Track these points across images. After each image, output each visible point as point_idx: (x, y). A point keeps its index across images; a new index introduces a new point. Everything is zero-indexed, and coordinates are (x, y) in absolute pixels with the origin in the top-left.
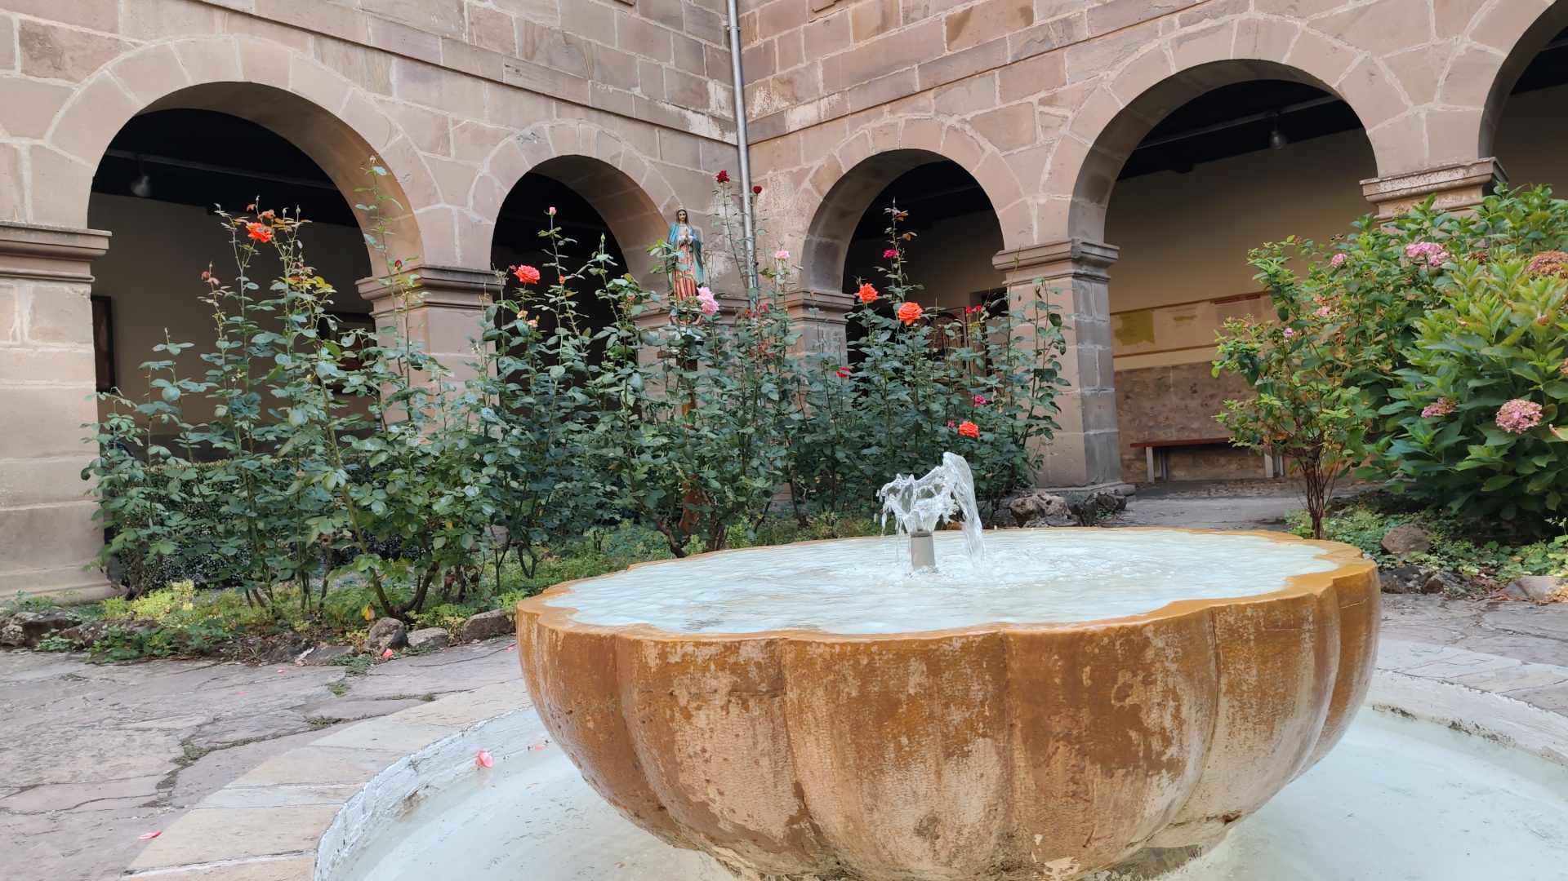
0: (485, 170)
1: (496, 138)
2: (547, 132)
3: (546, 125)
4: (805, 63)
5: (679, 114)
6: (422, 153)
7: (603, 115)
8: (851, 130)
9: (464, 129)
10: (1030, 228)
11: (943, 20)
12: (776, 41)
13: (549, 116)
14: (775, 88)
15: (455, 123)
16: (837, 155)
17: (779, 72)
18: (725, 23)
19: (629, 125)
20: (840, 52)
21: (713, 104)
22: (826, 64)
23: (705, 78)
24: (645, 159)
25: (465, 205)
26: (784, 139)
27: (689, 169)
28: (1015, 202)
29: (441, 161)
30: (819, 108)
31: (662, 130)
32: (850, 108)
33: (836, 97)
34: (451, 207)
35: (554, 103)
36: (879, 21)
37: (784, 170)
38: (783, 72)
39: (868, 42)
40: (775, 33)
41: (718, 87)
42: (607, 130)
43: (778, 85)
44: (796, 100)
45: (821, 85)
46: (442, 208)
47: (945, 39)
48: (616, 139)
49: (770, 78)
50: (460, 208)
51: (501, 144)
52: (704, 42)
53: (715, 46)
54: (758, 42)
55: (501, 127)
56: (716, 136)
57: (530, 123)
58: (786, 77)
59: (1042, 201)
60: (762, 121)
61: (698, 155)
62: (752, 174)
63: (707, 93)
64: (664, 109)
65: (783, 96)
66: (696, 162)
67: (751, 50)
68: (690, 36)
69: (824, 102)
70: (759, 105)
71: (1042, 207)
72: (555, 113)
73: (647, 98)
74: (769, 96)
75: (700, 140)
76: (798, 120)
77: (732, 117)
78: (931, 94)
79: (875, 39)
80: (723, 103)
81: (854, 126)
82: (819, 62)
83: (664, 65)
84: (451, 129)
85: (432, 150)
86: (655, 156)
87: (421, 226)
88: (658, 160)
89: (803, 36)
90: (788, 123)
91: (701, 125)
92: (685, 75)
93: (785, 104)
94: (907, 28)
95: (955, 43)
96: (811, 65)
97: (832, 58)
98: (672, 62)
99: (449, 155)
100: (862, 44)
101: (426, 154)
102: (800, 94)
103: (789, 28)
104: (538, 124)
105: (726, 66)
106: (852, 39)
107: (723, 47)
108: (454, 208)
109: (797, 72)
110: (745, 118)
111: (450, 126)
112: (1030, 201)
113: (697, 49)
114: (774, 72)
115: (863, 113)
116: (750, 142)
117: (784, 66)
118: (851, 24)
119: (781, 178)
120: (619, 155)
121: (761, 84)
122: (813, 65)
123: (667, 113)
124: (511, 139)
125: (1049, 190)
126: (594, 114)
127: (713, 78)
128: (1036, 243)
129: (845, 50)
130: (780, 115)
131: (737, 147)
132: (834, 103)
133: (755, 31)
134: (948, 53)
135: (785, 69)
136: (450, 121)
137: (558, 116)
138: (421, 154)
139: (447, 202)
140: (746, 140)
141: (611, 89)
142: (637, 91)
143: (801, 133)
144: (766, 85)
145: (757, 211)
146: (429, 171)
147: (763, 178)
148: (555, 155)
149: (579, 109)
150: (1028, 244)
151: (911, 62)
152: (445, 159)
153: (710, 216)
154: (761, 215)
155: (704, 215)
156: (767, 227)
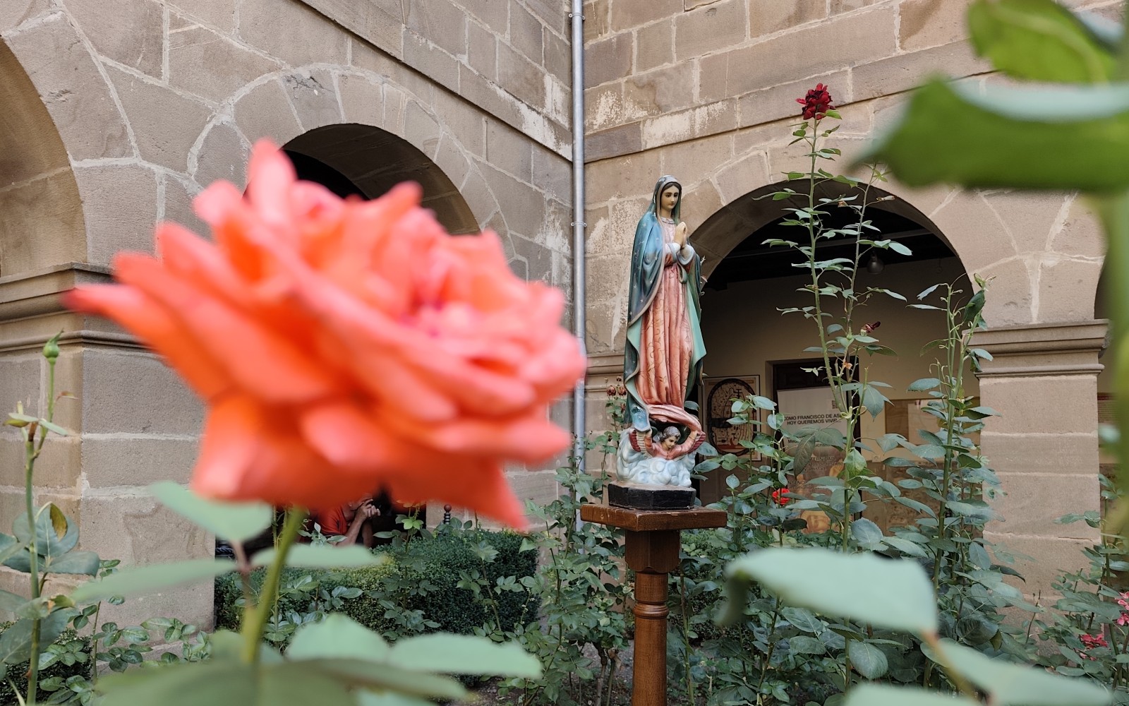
0: (226, 117)
1: (250, 69)
2: (336, 82)
3: (335, 71)
4: (676, 62)
5: (512, 105)
6: (102, 58)
7: (418, 80)
8: (738, 151)
9: (191, 38)
10: (1027, 300)
11: (897, 8)
12: (635, 34)
13: (340, 58)
14: (628, 93)
15: (176, 23)
16: (714, 181)
17: (635, 73)
18: (566, 9)
19: (451, 103)
20: (728, 49)
21: (548, 102)
22: (706, 64)
23: (542, 69)
24: (468, 156)
25: (183, 169)
26: (637, 158)
27: (518, 180)
28: (1002, 261)
29: (141, 82)
30: (692, 120)
31: (490, 121)
32: (739, 121)
33: (719, 106)
34: (154, 167)
35: (349, 42)
36: (792, 9)
37: (633, 198)
38: (642, 73)
39: (774, 36)
40: (634, 23)
41: (555, 85)
42: (421, 102)
43: (633, 89)
44: (659, 109)
45: (696, 91)
46: (134, 167)
47: (896, 32)
48: (433, 117)
49: (622, 80)
50: (172, 173)
51: (257, 82)
52: (544, 24)
53: (555, 33)
54: (609, 35)
55: (262, 54)
56: (550, 144)
57: (309, 61)
58: (645, 80)
59: (1050, 263)
60: (607, 134)
61: (529, 165)
62: (588, 200)
63: (544, 89)
64: (495, 92)
65: (640, 104)
66: (527, 172)
67: (598, 46)
68: (529, 10)
69: (701, 114)
70: (604, 113)
71: (1049, 272)
72: (349, 56)
73: (477, 74)
74: (619, 103)
75: (533, 146)
76: (659, 134)
77: (567, 125)
78: (870, 106)
79: (784, 32)
80: (559, 106)
81: (742, 146)
82: (696, 61)
83: (498, 37)
84: (167, 32)
85: (122, 57)
86: (480, 153)
87: (84, 192)
88: (483, 159)
89: (674, 29)
90: (645, 137)
91: (535, 126)
92: (521, 58)
93: (642, 114)
94: (835, 18)
95: (914, 39)
96: (684, 65)
97: (715, 58)
98: (508, 36)
99: (158, 75)
100: (763, 39)
101: (111, 63)
102: (663, 101)
103: (655, 17)
104: (321, 66)
105: (566, 61)
106: (748, 33)
107: (563, 37)
108: (160, 171)
109: (663, 73)
110: (584, 129)
111: (166, 26)
112: (1028, 260)
113: (536, 29)
114: (629, 73)
115: (758, 129)
116: (589, 158)
117: (643, 65)
118: (748, 13)
119: (628, 207)
120: (435, 141)
121: (608, 88)
122: (687, 65)
123: (499, 99)
124: (274, 77)
125: (1062, 246)
126: (406, 75)
127: (551, 71)
128: (1035, 321)
129: (737, 47)
130: (634, 127)
131: (571, 164)
132: (716, 115)
133: (605, 21)
134: (902, 52)
135: (645, 69)
136: (166, 16)
137: (354, 62)
138: (99, 59)
139: (145, 156)
140: (584, 156)
141: (431, 45)
142: (464, 59)
143: (662, 152)
144: (616, 89)
145: (591, 246)
146: (114, 95)
147: (602, 205)
148: (344, 120)
149: (385, 62)
150: (1022, 321)
151: (841, 63)
152: (150, 80)
153: (538, 245)
154: (596, 252)
155: (532, 243)
156: (604, 267)
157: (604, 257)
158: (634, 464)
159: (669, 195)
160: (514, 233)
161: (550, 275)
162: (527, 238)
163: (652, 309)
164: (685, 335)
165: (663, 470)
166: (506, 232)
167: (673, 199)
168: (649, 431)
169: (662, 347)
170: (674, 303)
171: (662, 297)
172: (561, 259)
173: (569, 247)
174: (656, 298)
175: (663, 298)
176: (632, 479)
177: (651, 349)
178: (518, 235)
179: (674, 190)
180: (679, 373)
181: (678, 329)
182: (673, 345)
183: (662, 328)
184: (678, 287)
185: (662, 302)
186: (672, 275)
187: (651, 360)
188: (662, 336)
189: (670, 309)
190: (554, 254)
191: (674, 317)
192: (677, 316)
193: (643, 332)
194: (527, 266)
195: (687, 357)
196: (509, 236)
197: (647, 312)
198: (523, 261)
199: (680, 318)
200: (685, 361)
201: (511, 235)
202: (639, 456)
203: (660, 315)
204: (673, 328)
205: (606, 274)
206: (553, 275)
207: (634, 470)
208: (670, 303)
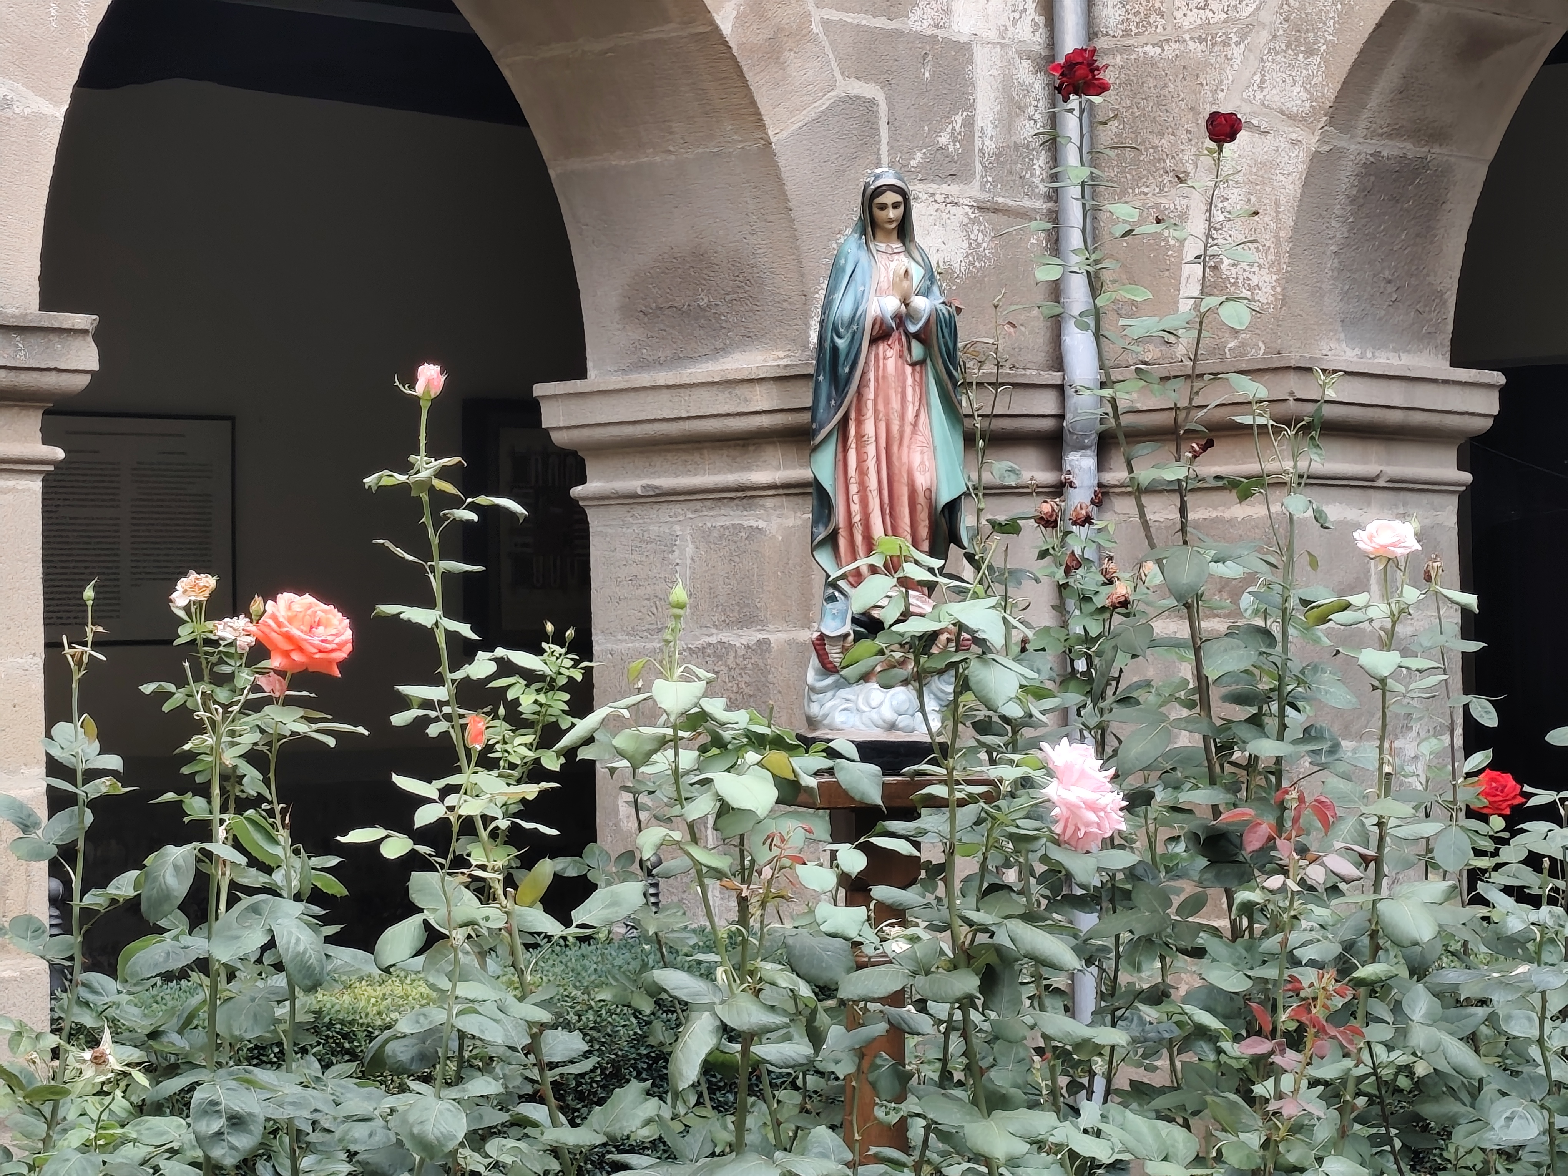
153: (922, 36)
154: (1127, 33)
155: (898, 34)
156: (1151, 82)
157: (1153, 51)
158: (829, 694)
159: (883, 207)
160: (833, 15)
161: (969, 123)
162: (881, 22)
163: (853, 415)
164: (917, 459)
165: (881, 704)
166: (806, 17)
167: (892, 213)
168: (848, 635)
169: (873, 484)
170: (895, 404)
171: (870, 393)
172: (1010, 62)
173: (1041, 20)
174: (859, 394)
175: (872, 396)
176: (825, 722)
177: (854, 488)
178: (851, 18)
179: (890, 198)
180: (909, 530)
181: (905, 449)
182: (896, 478)
183: (871, 450)
184: (904, 373)
185: (870, 404)
186: (890, 353)
187: (856, 508)
188: (871, 464)
189: (887, 415)
190: (980, 56)
191: (895, 428)
192: (902, 426)
193: (840, 456)
194: (883, 108)
195: (921, 500)
196: (816, 28)
197: (846, 418)
198: (868, 95)
199: (908, 429)
200: (919, 507)
201: (825, 23)
202: (837, 681)
203: (869, 427)
204: (895, 448)
205: (1159, 104)
206: (979, 123)
207: (829, 705)
208: (887, 403)
